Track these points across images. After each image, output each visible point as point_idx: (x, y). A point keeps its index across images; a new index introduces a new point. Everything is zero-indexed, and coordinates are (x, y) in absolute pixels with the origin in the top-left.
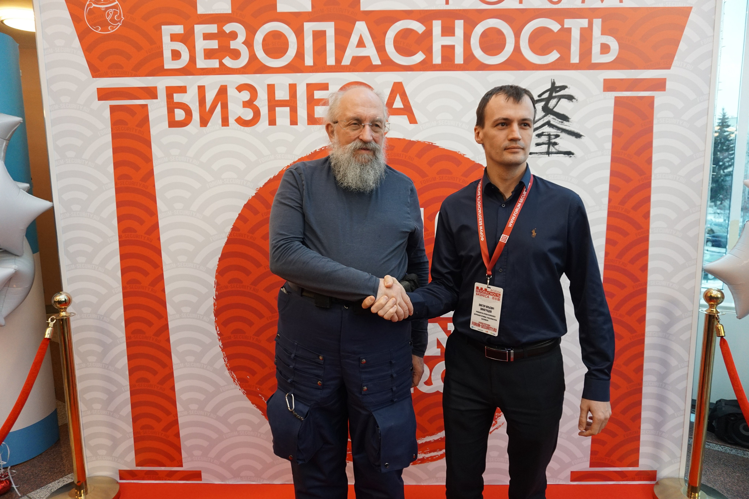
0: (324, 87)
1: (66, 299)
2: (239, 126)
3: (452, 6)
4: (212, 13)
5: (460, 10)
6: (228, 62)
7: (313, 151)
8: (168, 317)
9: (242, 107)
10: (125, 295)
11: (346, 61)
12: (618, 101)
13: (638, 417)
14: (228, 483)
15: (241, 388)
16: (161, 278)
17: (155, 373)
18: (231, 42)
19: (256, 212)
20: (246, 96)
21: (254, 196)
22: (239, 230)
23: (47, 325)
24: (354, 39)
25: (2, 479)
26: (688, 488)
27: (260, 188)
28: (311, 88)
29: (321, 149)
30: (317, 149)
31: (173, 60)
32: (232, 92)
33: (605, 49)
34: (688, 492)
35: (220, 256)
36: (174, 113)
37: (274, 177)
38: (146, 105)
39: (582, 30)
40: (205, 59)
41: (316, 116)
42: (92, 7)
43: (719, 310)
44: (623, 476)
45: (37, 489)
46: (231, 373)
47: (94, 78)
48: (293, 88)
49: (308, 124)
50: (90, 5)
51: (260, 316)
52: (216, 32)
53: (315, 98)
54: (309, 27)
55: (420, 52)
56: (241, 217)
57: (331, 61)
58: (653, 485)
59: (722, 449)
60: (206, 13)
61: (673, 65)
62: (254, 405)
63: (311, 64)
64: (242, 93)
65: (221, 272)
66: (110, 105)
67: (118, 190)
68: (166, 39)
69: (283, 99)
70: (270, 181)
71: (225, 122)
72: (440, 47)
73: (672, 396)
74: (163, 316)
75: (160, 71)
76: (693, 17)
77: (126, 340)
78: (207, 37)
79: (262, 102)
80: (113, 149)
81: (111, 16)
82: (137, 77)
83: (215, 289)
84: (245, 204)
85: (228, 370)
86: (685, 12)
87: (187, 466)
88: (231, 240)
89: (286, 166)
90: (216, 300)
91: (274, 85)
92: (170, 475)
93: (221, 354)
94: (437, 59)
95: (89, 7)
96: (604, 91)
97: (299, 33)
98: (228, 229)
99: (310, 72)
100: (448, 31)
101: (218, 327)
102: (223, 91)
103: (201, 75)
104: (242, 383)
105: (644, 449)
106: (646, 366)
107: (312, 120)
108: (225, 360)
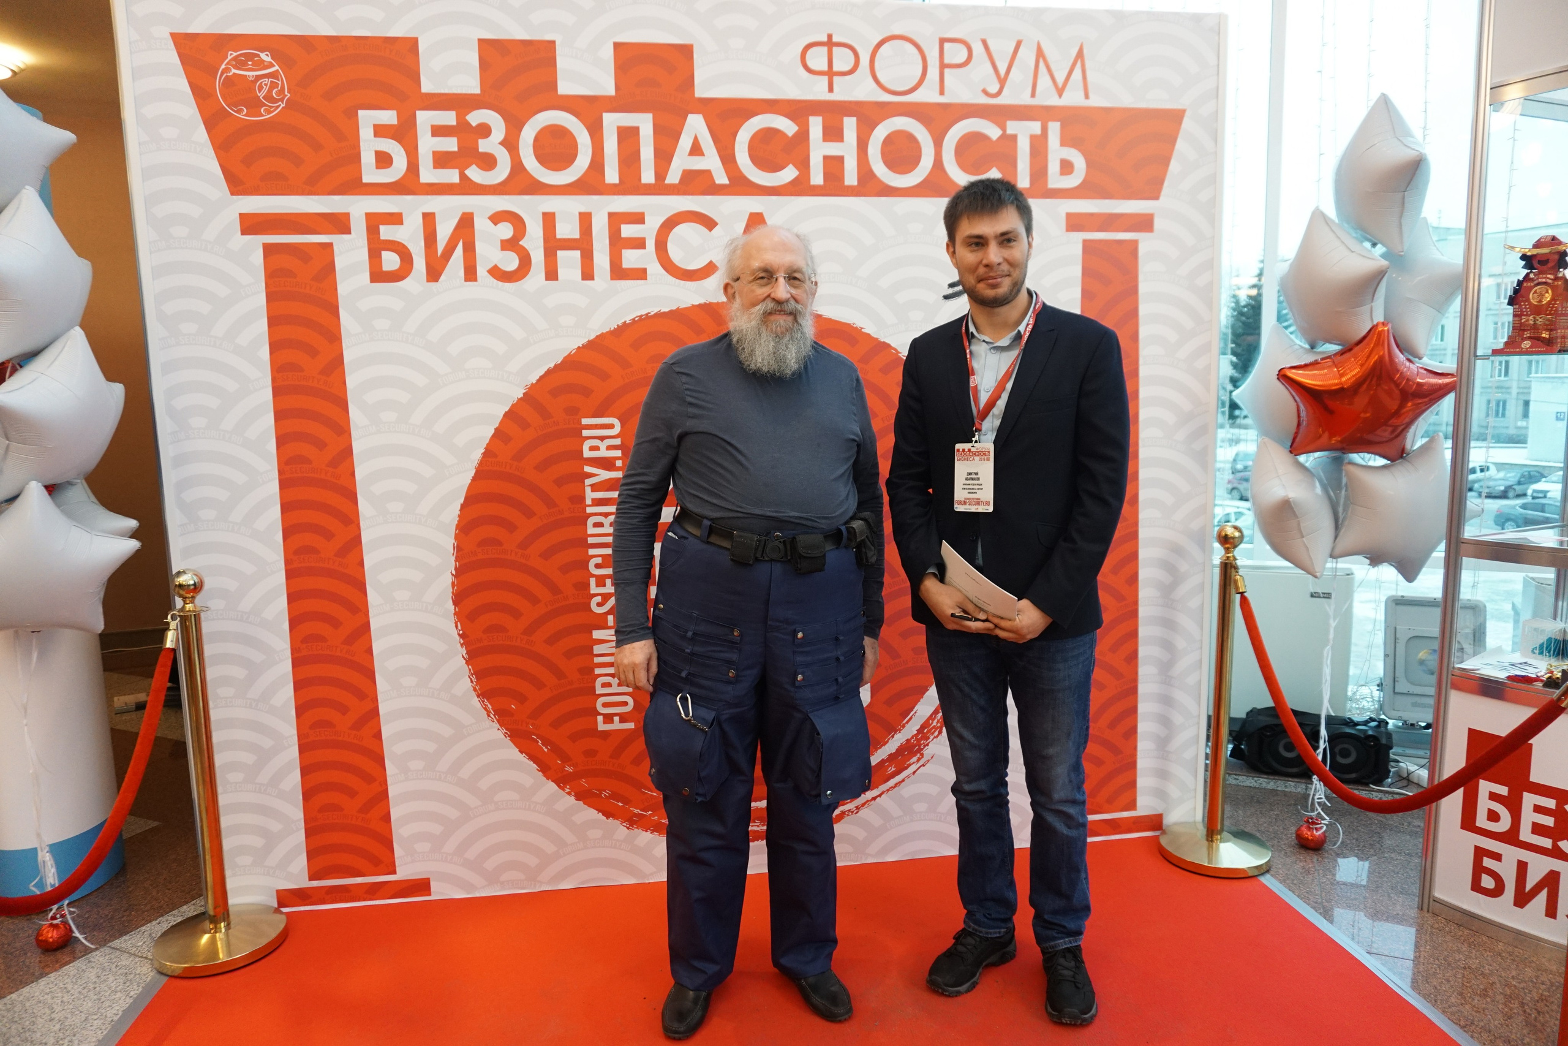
0: (638, 218)
1: (196, 581)
2: (495, 281)
3: (838, 96)
4: (446, 91)
5: (850, 102)
6: (475, 174)
7: (620, 323)
8: (370, 610)
9: (500, 248)
10: (290, 574)
11: (673, 177)
12: (1087, 246)
13: (1133, 731)
14: (477, 895)
15: (500, 725)
16: (356, 541)
17: (343, 709)
18: (481, 142)
19: (524, 425)
20: (506, 231)
21: (521, 399)
22: (496, 456)
23: (167, 627)
24: (685, 143)
25: (55, 922)
26: (1208, 831)
27: (532, 384)
28: (616, 220)
29: (634, 319)
30: (628, 319)
31: (378, 167)
32: (481, 224)
33: (1067, 167)
34: (1207, 835)
35: (462, 500)
36: (380, 256)
37: (556, 366)
38: (330, 246)
39: (1033, 138)
40: (435, 167)
41: (625, 265)
42: (231, 74)
43: (1237, 558)
44: (1114, 826)
45: (121, 935)
46: (483, 702)
47: (234, 197)
48: (585, 220)
49: (612, 278)
50: (226, 70)
51: (534, 600)
52: (454, 123)
53: (624, 235)
54: (612, 121)
55: (791, 166)
56: (498, 434)
57: (648, 176)
58: (1157, 837)
59: (1256, 782)
60: (436, 92)
61: (1163, 193)
62: (524, 755)
63: (616, 180)
64: (501, 225)
65: (465, 528)
66: (264, 244)
67: (277, 391)
68: (366, 133)
69: (569, 237)
70: (549, 372)
71: (470, 274)
72: (821, 159)
73: (1179, 696)
74: (358, 608)
75: (355, 186)
76: (1187, 124)
77: (292, 654)
78: (438, 131)
79: (533, 241)
80: (268, 318)
81: (265, 90)
82: (315, 194)
83: (453, 558)
84: (506, 413)
85: (478, 696)
86: (1176, 117)
87: (405, 870)
88: (481, 474)
89: (576, 347)
90: (456, 576)
91: (553, 214)
92: (373, 891)
93: (466, 670)
94: (817, 178)
95: (225, 75)
96: (1068, 230)
97: (596, 130)
98: (477, 454)
99: (614, 194)
100: (833, 133)
101: (459, 623)
102: (466, 223)
103: (428, 195)
104: (503, 716)
105: (1144, 781)
106: (1142, 651)
107: (618, 272)
108: (471, 679)
